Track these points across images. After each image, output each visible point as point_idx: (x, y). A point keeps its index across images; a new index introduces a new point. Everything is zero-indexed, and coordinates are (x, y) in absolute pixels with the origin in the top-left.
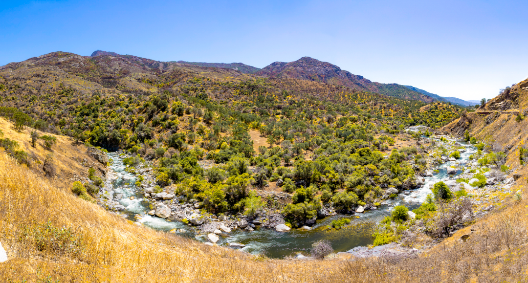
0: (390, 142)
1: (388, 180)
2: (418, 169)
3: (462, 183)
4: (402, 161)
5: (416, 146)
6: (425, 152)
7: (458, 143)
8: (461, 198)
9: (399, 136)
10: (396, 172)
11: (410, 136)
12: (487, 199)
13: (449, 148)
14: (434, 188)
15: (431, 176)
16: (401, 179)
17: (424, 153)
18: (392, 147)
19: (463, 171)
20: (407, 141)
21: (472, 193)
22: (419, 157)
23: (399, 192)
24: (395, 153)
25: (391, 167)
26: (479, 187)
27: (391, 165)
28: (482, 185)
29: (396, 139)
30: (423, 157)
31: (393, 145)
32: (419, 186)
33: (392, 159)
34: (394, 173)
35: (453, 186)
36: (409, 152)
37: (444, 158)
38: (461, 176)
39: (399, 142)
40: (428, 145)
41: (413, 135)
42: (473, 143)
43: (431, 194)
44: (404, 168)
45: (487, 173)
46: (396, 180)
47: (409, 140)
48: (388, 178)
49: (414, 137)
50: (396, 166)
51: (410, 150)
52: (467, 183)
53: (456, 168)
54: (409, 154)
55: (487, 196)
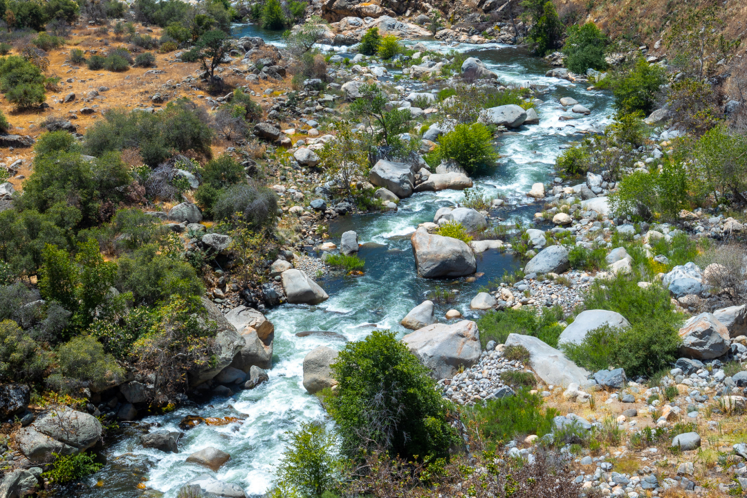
0: (19, 89)
1: (30, 354)
2: (222, 261)
3: (515, 339)
4: (109, 213)
5: (200, 99)
6: (265, 137)
7: (486, 66)
8: (514, 451)
9: (80, 39)
10: (79, 288)
11: (157, 33)
12: (686, 463)
13: (422, 104)
14: (334, 383)
15: (307, 299)
16: (117, 335)
17: (253, 146)
18: (37, 119)
19: (521, 258)
20: (137, 72)
21: (585, 418)
22: (225, 175)
23: (111, 438)
24: (61, 157)
25: (37, 259)
26: (632, 374)
27: (36, 243)
28: (652, 356)
29: (56, 64)
30: (252, 172)
31: (42, 108)
32: (236, 375)
33: (43, 207)
34: (66, 300)
35: (458, 364)
36: (158, 144)
37: (389, 170)
38: (508, 295)
39: (85, 82)
40: (285, 89)
41: (174, 26)
42: (580, 67)
43: (316, 427)
44: (132, 259)
45: (684, 276)
46: (81, 347)
47: (147, 63)
48: (28, 341)
49: (181, 41)
50: (73, 249)
51: (161, 128)
52: (551, 338)
53: (478, 232)
54: (154, 161)
55: (687, 438)
